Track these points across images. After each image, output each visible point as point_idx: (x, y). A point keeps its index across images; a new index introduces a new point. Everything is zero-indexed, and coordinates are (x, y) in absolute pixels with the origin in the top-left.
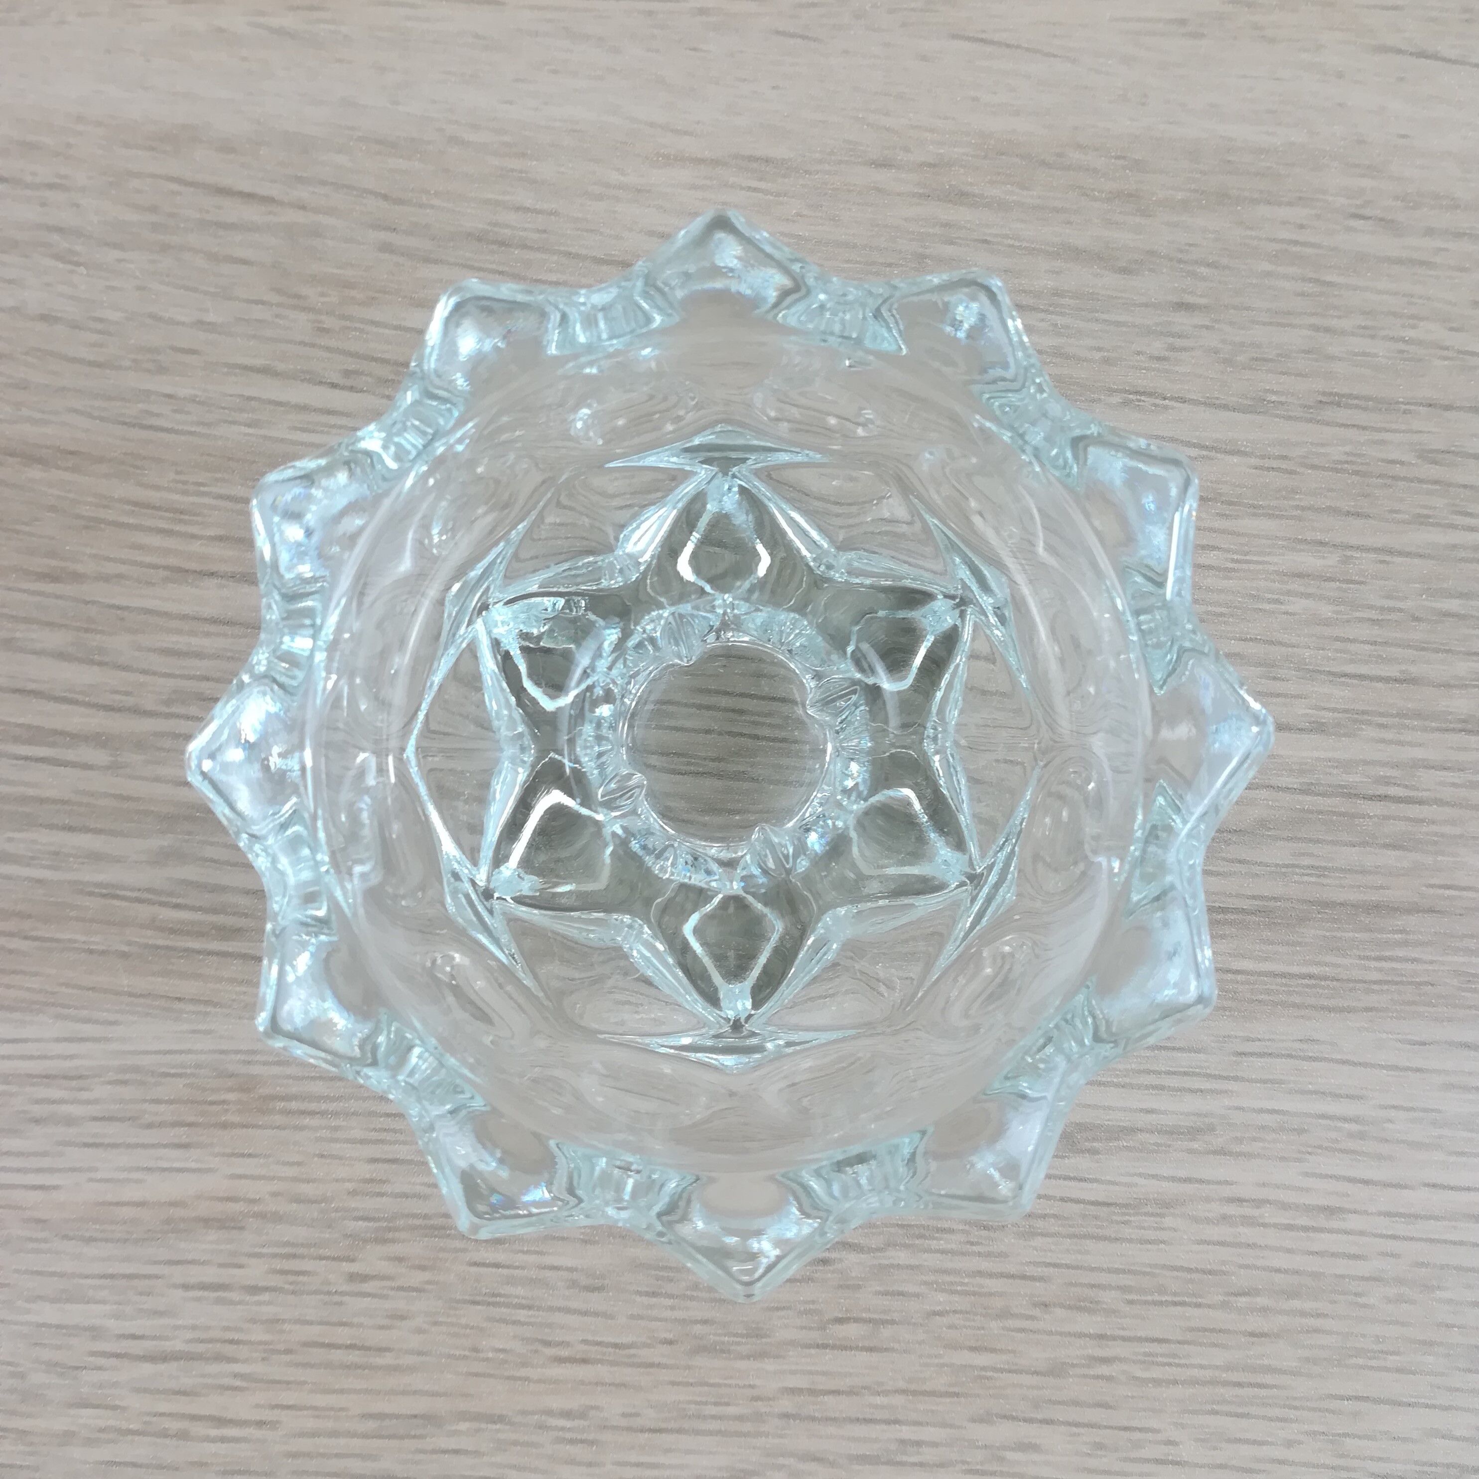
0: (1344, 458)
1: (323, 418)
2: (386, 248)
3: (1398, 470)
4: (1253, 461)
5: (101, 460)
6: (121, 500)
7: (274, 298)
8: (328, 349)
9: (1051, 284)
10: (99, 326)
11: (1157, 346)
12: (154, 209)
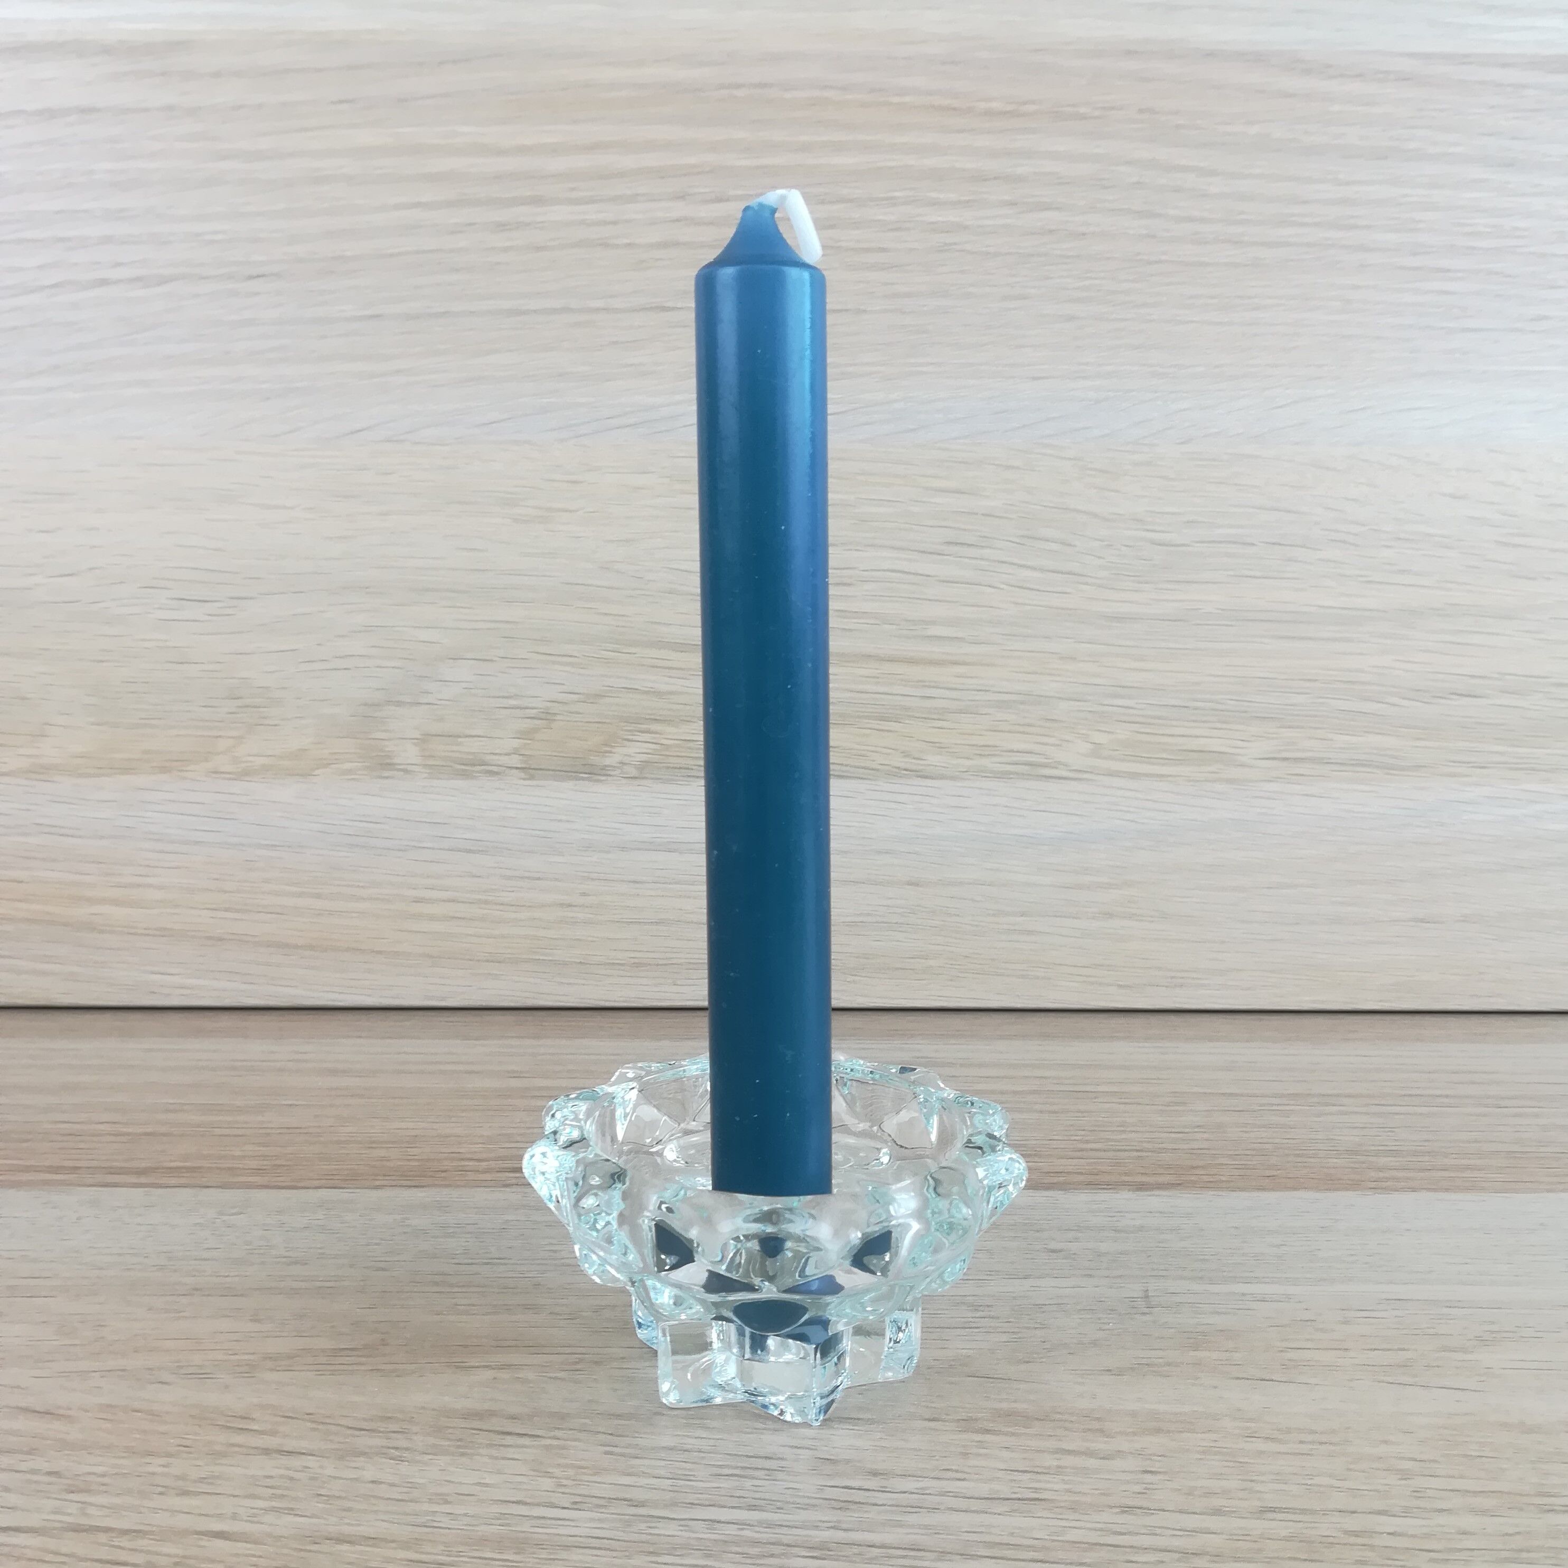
0: (1288, 1535)
1: (553, 1522)
2: (607, 1453)
3: (1331, 1540)
4: (1224, 1537)
5: (393, 1541)
6: (401, 1560)
7: (532, 1473)
8: (563, 1493)
9: (1055, 1464)
10: (409, 1485)
11: (1138, 1488)
12: (460, 1440)
